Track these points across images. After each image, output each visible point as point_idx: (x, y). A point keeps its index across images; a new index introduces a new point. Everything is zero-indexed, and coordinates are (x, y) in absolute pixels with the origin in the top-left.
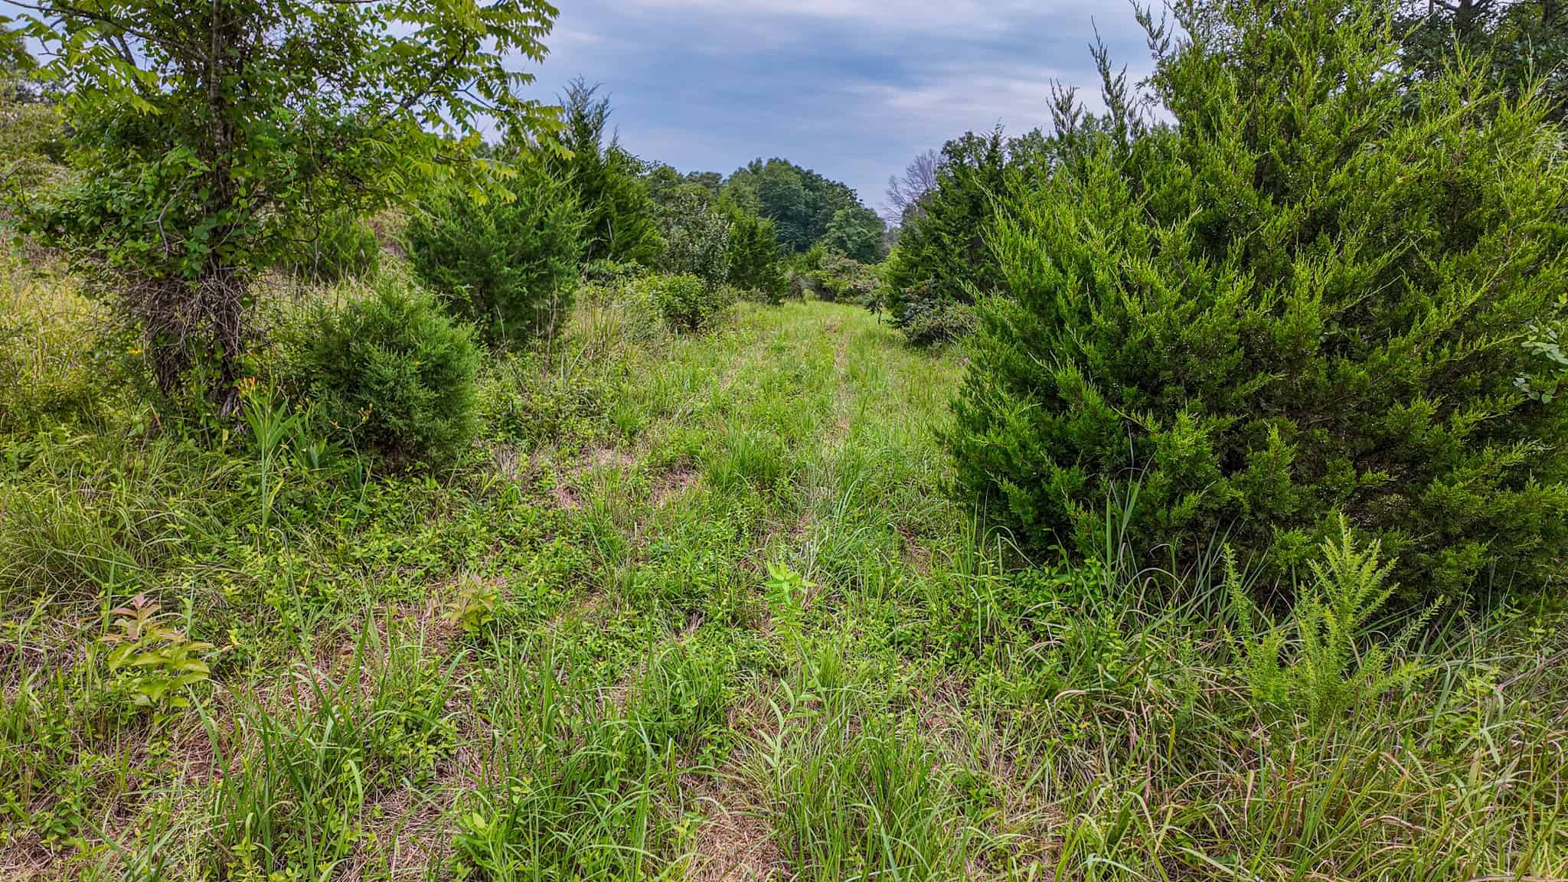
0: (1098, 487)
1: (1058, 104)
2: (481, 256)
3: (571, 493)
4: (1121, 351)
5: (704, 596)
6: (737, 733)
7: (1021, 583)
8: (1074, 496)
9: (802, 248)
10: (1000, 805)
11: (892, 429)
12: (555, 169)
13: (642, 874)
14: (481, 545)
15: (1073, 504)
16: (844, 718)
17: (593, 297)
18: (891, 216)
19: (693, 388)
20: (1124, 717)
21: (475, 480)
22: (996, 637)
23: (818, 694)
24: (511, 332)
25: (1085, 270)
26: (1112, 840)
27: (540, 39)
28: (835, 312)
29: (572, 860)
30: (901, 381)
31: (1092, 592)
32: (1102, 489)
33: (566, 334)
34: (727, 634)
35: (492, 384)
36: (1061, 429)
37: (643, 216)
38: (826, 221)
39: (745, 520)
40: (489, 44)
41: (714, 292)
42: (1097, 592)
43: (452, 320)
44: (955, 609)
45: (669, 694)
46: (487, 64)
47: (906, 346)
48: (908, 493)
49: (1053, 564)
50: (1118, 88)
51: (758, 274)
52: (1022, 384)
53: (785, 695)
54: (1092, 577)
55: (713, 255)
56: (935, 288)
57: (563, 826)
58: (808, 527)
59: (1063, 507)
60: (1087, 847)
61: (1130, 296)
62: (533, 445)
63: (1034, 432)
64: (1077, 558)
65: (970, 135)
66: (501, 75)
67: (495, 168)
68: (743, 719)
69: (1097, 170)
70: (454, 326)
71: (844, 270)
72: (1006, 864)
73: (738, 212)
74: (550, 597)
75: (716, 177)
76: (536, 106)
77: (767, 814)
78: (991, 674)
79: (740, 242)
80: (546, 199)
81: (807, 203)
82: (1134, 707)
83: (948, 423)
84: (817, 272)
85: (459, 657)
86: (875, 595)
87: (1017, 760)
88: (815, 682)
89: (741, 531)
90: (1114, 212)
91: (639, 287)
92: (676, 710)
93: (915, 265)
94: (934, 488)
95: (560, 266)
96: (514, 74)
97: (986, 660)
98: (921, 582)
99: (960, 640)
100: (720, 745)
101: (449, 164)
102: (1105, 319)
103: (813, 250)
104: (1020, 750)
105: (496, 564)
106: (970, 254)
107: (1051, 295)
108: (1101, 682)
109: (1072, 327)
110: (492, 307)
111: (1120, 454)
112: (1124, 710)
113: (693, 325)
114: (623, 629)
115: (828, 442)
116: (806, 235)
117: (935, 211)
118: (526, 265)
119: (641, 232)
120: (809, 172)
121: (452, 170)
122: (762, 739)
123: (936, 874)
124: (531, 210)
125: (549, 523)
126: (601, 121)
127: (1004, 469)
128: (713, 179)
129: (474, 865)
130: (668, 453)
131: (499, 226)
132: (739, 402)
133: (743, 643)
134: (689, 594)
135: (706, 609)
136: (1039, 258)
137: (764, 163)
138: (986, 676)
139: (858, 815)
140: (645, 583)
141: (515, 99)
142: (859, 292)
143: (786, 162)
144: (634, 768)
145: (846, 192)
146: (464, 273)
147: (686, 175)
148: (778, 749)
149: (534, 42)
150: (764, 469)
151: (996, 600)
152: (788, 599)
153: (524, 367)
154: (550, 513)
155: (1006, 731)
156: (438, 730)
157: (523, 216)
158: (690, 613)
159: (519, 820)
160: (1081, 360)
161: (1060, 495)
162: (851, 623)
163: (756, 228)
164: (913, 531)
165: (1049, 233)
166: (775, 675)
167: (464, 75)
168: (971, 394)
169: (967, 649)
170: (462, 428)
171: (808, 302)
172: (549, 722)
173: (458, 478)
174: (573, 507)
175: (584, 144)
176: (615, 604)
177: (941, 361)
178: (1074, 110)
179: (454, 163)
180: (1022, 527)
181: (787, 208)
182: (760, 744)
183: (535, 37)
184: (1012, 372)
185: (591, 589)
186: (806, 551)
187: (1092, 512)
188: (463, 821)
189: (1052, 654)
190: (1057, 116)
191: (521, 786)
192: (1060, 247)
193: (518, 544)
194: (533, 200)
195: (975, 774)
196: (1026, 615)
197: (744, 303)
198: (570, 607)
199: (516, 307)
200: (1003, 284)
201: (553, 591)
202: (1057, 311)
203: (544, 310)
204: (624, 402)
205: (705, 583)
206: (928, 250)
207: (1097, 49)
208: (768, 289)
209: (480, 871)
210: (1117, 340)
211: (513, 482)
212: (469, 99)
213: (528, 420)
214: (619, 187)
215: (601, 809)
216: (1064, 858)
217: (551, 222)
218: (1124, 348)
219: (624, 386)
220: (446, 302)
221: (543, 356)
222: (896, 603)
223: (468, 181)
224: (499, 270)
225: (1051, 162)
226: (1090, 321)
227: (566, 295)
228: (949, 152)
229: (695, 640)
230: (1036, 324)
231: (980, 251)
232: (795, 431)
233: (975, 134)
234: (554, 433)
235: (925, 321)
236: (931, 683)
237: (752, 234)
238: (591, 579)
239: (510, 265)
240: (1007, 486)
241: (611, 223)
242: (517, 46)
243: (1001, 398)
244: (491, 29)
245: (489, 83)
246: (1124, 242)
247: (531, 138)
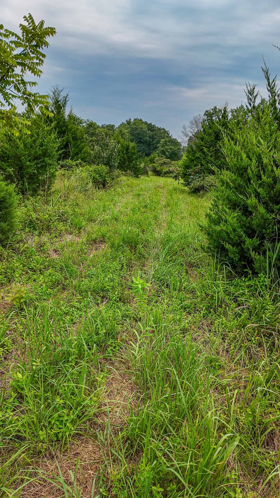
0: (264, 246)
1: (249, 91)
2: (18, 158)
3: (56, 252)
4: (273, 191)
5: (108, 291)
6: (121, 343)
7: (234, 284)
8: (255, 249)
9: (148, 155)
10: (224, 369)
11: (183, 226)
12: (47, 122)
13: (84, 395)
14: (20, 272)
15: (254, 252)
16: (163, 336)
17: (64, 175)
18: (184, 142)
19: (104, 210)
20: (273, 335)
21: (17, 247)
22: (223, 305)
23: (153, 327)
24: (31, 188)
25: (259, 158)
26: (267, 382)
27: (39, 68)
28: (161, 180)
29: (56, 391)
30: (187, 207)
31: (261, 287)
32: (265, 247)
33: (53, 190)
34: (117, 305)
35: (24, 209)
36: (249, 223)
37: (83, 142)
38: (157, 144)
39: (124, 262)
40: (18, 70)
41: (112, 172)
42: (263, 287)
43: (6, 183)
44: (207, 295)
45: (94, 327)
46: (17, 78)
47: (189, 193)
48: (189, 251)
49: (246, 277)
50: (273, 84)
51: (130, 165)
52: (234, 206)
53: (140, 328)
54: (261, 281)
55: (111, 157)
56: (201, 170)
57: (53, 377)
58: (150, 264)
59: (250, 254)
60: (256, 384)
61: (277, 168)
62: (40, 233)
63: (239, 224)
64: (255, 274)
65: (215, 108)
66: (24, 83)
67: (22, 121)
68: (124, 337)
69: (264, 118)
70: (7, 185)
71: (164, 163)
72: (225, 391)
73: (122, 140)
74: (48, 292)
75: (113, 126)
76: (38, 95)
77: (133, 373)
78: (221, 319)
79: (123, 152)
80: (43, 134)
81: (149, 137)
82: (277, 331)
83: (205, 222)
84: (154, 164)
85: (11, 314)
86: (176, 290)
87: (231, 352)
88: (151, 323)
89: (123, 266)
90: (271, 135)
91: (82, 171)
92: (97, 334)
93: (193, 161)
94: (199, 248)
95: (50, 162)
96: (29, 82)
97: (219, 314)
98: (194, 285)
99: (209, 307)
100: (115, 347)
101: (4, 119)
102: (267, 178)
103: (152, 155)
104: (232, 348)
105: (26, 279)
106: (215, 156)
107: (246, 169)
108: (264, 322)
109: (254, 182)
110: (23, 178)
111: (273, 232)
112: (272, 332)
113: (104, 186)
114: (76, 304)
115: (158, 231)
116: (149, 150)
117: (201, 138)
118: (36, 161)
119: (83, 148)
120: (150, 124)
121: (4, 121)
122: (131, 345)
123: (198, 394)
124: (38, 139)
125: (47, 263)
126: (65, 103)
127: (227, 239)
128: (112, 127)
129: (18, 393)
130: (94, 236)
131: (25, 145)
132: (122, 216)
133: (123, 309)
134: (103, 290)
135: (109, 296)
136: (241, 154)
137: (132, 121)
138: (219, 320)
139: (168, 373)
140: (85, 286)
141: (29, 92)
142: (171, 172)
143: (141, 120)
144: (80, 356)
145: (165, 132)
146: (11, 165)
147: (101, 125)
148: (137, 349)
149: (36, 69)
150: (132, 242)
151: (223, 291)
152: (141, 291)
153: (36, 202)
154: (48, 259)
155: (226, 341)
156: (4, 342)
157: (34, 141)
158: (103, 297)
159: (36, 375)
160: (257, 195)
161: (249, 249)
162: (166, 301)
163: (129, 146)
164: (191, 265)
165: (245, 144)
166: (136, 321)
167: (8, 83)
168: (214, 210)
169: (212, 310)
170: (12, 226)
171: (150, 177)
172: (47, 338)
173: (11, 246)
174: (57, 257)
175: (59, 113)
176: (73, 294)
177: (203, 199)
178: (255, 94)
179: (5, 119)
180: (234, 263)
181: (141, 138)
182: (130, 346)
183: (37, 67)
184: (230, 201)
185: (64, 289)
186: (149, 273)
187: (261, 256)
188: (14, 376)
189: (245, 311)
190: (248, 96)
191: (36, 362)
192: (249, 150)
193: (35, 271)
194: (38, 135)
195: (214, 357)
196: (235, 297)
197: (125, 177)
198: (55, 296)
199: (32, 178)
200: (228, 167)
201: (49, 289)
202: (248, 175)
203: (44, 180)
204: (76, 216)
205: (108, 285)
206: (198, 155)
207: (264, 68)
208: (134, 171)
209: (21, 395)
210: (271, 187)
211: (33, 247)
212: (11, 92)
213: (38, 224)
214: (73, 130)
215: (68, 371)
216: (248, 388)
217: (46, 143)
218: (275, 190)
219: (76, 210)
220: (4, 176)
221: (44, 197)
222: (184, 293)
223: (11, 126)
224: (25, 163)
225: (248, 118)
226: (261, 179)
227: (53, 173)
228: (207, 115)
229: (105, 307)
230: (240, 181)
231: (219, 154)
232: (145, 227)
233: (217, 108)
234: (48, 229)
235: (197, 183)
236: (197, 323)
237: (127, 149)
238: (64, 285)
239: (29, 161)
240: (228, 246)
241: (70, 145)
242: (29, 70)
243: (225, 211)
244: (19, 64)
245: (19, 86)
246: (275, 147)
247: (37, 110)
